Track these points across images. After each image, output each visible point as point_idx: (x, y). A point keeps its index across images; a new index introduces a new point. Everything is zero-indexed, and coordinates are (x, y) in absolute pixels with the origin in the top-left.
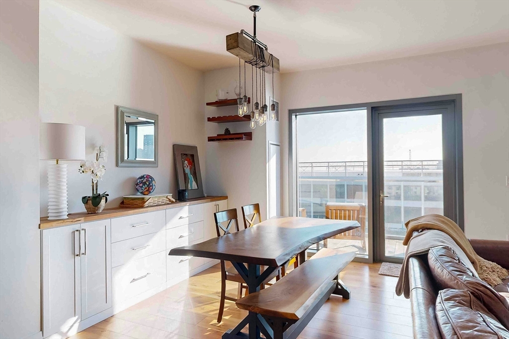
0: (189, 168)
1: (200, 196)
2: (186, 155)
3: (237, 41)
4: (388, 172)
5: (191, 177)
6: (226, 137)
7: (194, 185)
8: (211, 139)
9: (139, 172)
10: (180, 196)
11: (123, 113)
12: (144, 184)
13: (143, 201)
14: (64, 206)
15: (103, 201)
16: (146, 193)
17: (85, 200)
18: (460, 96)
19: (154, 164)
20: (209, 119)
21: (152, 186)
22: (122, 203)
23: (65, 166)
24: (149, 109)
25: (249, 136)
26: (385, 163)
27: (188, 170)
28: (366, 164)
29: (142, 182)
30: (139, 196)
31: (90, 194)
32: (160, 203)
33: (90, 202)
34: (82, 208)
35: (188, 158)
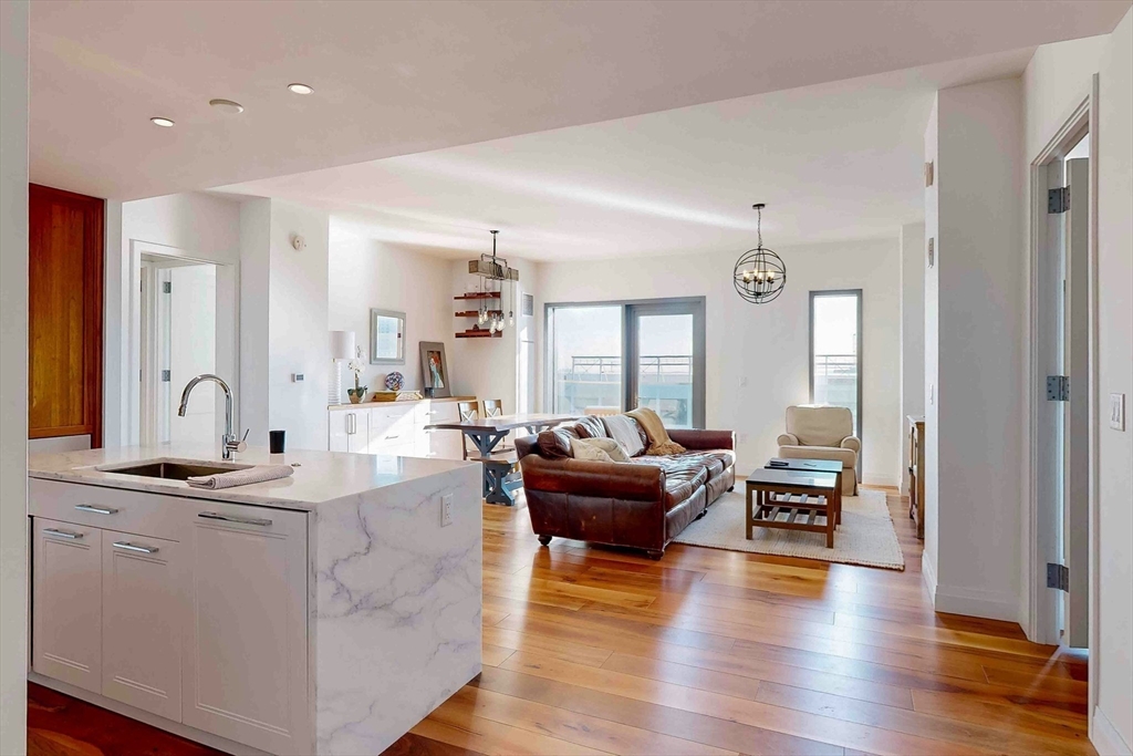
0: (435, 365)
1: (446, 394)
3: (477, 267)
4: (645, 370)
5: (437, 375)
6: (477, 332)
7: (441, 385)
8: (458, 336)
9: (388, 370)
10: (427, 393)
11: (375, 315)
12: (394, 381)
13: (395, 396)
15: (364, 393)
16: (397, 389)
17: (351, 391)
18: (704, 298)
19: (401, 361)
20: (457, 315)
21: (402, 382)
22: (375, 397)
24: (395, 307)
26: (641, 361)
27: (434, 368)
28: (619, 361)
29: (391, 379)
30: (389, 391)
31: (353, 387)
32: (410, 398)
33: (354, 393)
34: (347, 398)
35: (433, 354)
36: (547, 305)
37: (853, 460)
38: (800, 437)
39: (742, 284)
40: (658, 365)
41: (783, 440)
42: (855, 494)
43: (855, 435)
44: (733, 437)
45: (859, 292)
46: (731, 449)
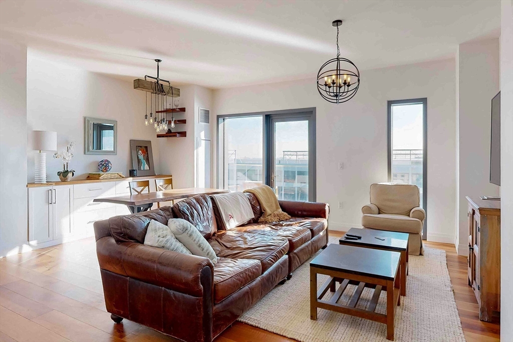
0: (142, 155)
1: (150, 173)
2: (141, 147)
3: (138, 84)
5: (144, 162)
7: (147, 167)
8: (159, 136)
9: (101, 158)
10: (131, 173)
11: (88, 121)
12: (103, 165)
13: (99, 176)
14: (44, 176)
15: (70, 175)
16: (104, 171)
17: (59, 174)
18: (314, 109)
19: (113, 152)
21: (108, 167)
22: (89, 177)
23: (45, 154)
25: (183, 134)
27: (141, 157)
29: (101, 164)
30: (98, 172)
31: (62, 170)
32: (113, 177)
33: (61, 175)
35: (142, 149)
36: (218, 117)
37: (420, 228)
38: (379, 206)
39: (324, 88)
40: (296, 155)
41: (366, 210)
42: (421, 254)
43: (421, 207)
44: (327, 208)
45: (424, 101)
46: (324, 217)
